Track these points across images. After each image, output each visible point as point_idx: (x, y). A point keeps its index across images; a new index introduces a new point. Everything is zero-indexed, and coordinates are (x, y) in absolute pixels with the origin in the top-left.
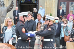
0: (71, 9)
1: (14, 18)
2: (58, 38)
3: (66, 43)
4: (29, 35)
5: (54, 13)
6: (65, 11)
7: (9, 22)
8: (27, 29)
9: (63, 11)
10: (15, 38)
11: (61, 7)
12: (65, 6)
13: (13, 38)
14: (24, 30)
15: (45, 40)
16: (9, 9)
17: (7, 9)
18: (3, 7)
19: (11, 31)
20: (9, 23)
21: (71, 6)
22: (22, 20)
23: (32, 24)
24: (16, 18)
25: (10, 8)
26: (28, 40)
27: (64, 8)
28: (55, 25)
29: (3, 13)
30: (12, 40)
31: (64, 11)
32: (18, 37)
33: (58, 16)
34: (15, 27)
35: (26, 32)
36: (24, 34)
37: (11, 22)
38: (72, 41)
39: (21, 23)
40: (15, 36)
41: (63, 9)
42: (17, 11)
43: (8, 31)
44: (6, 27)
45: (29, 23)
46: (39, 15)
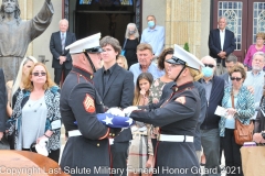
0: (259, 26)
1: (56, 61)
2: (213, 131)
3: (243, 150)
4: (108, 121)
5: (198, 43)
6: (236, 35)
7: (37, 74)
8: (99, 98)
9: (229, 35)
10: (57, 132)
11: (222, 20)
12: (237, 18)
13: (49, 133)
16: (37, 28)
17: (28, 29)
18: (13, 21)
20: (34, 79)
21: (258, 18)
22: (83, 67)
24: (62, 59)
25: (39, 24)
26: (107, 140)
27: (233, 24)
28: (203, 85)
29: (13, 41)
30: (47, 139)
31: (233, 34)
32: (69, 127)
33: (213, 53)
34: (58, 91)
35: (99, 109)
36: (90, 116)
37: (43, 74)
38: (261, 144)
39: (81, 79)
40: (57, 124)
41: (229, 27)
42: (64, 36)
44: (25, 92)
46: (146, 48)
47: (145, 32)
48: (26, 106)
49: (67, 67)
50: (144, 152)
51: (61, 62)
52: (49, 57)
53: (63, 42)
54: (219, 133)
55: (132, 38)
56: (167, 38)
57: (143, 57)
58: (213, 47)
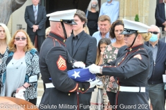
2: (159, 86)
5: (147, 15)
7: (18, 39)
13: (27, 85)
14: (61, 63)
15: (123, 89)
19: (25, 65)
22: (58, 33)
23: (85, 44)
24: (35, 27)
30: (25, 90)
34: (36, 53)
42: (36, 8)
43: (16, 66)
45: (75, 42)
46: (106, 20)
47: (103, 5)
48: (10, 64)
49: (40, 34)
50: (100, 102)
51: (34, 30)
52: (25, 25)
53: (36, 14)
54: (163, 87)
55: (93, 11)
56: (121, 11)
57: (103, 27)
58: (159, 18)
